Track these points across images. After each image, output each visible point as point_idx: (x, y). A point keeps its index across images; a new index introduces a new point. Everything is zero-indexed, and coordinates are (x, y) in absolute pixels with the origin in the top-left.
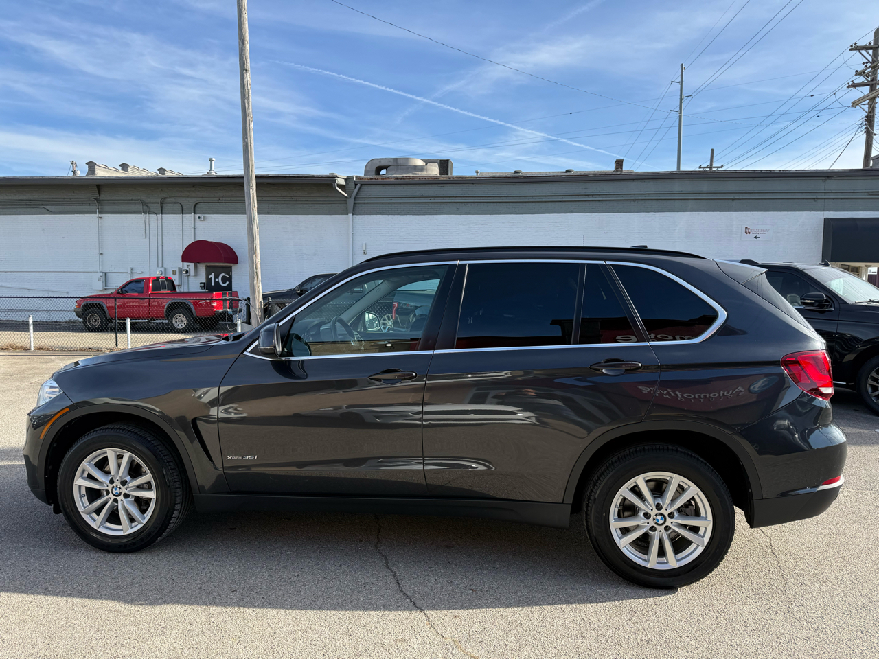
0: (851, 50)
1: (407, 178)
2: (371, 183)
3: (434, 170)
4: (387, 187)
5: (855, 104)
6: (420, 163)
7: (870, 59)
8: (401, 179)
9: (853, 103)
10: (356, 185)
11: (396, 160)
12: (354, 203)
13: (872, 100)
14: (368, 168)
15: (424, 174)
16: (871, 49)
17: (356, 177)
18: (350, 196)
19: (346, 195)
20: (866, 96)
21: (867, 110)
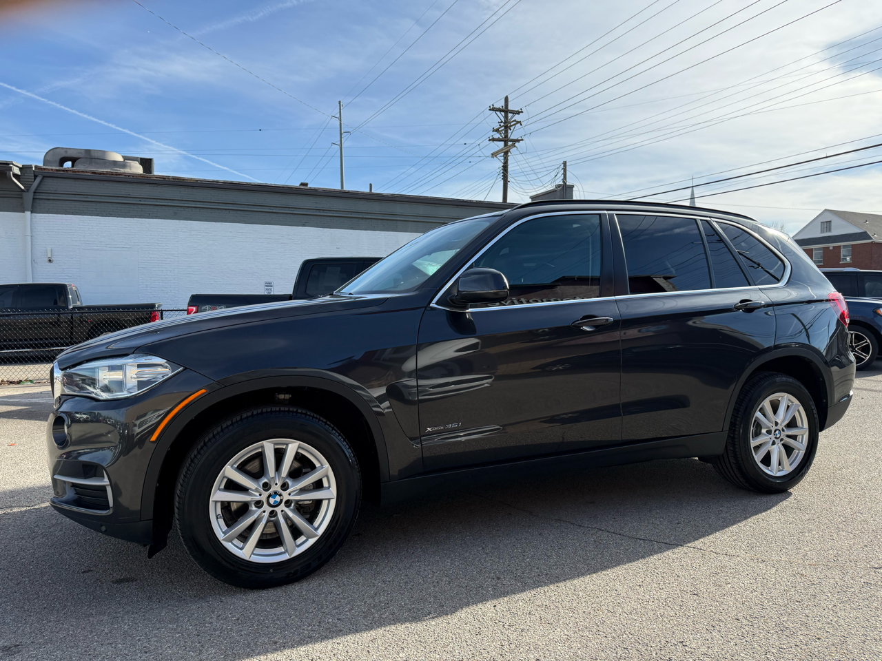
0: (490, 110)
1: (107, 173)
2: (59, 175)
3: (138, 169)
4: (81, 182)
5: (494, 155)
6: (119, 158)
7: (503, 120)
8: (101, 174)
9: (492, 154)
10: (36, 177)
11: (88, 151)
12: (34, 199)
13: (506, 153)
14: (48, 158)
15: (127, 170)
16: (503, 111)
17: (36, 167)
18: (28, 190)
19: (23, 188)
20: (502, 149)
21: (503, 161)
